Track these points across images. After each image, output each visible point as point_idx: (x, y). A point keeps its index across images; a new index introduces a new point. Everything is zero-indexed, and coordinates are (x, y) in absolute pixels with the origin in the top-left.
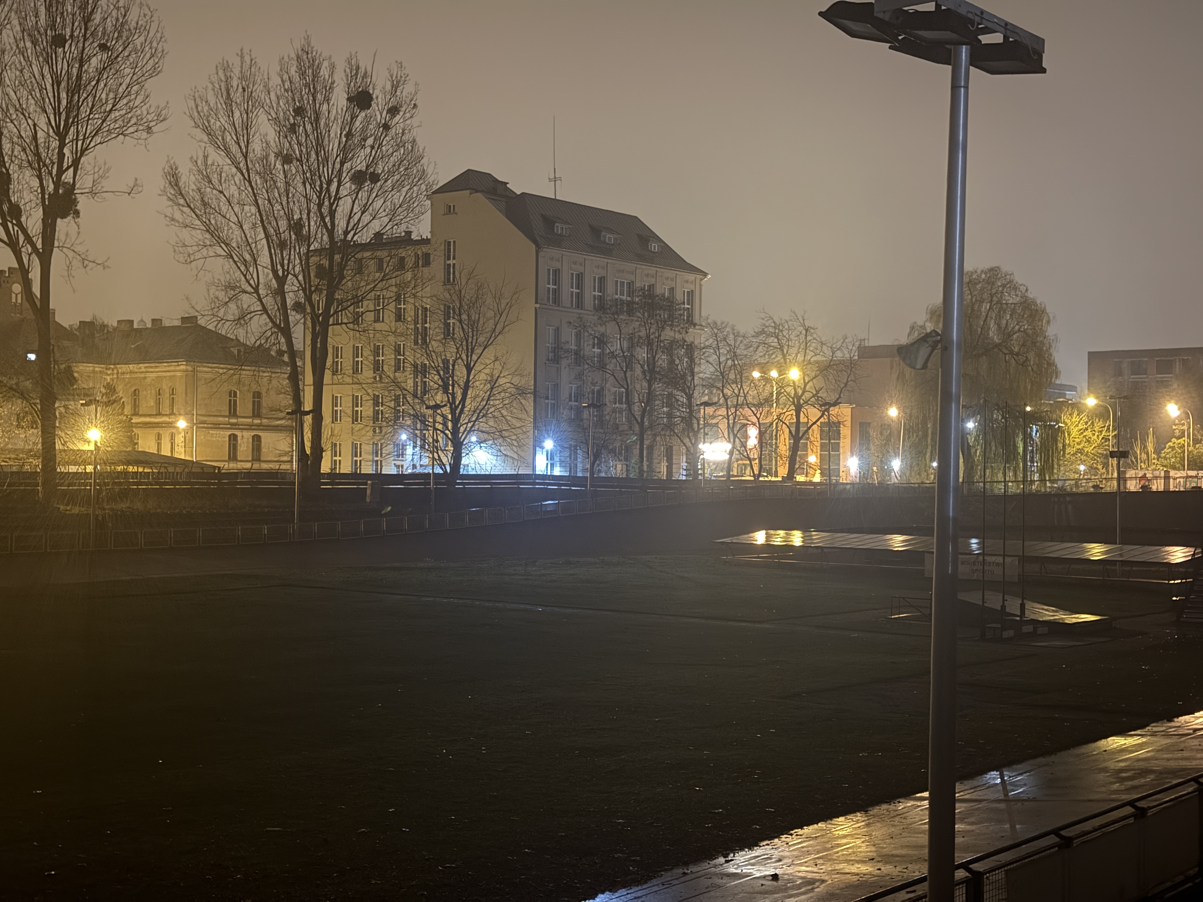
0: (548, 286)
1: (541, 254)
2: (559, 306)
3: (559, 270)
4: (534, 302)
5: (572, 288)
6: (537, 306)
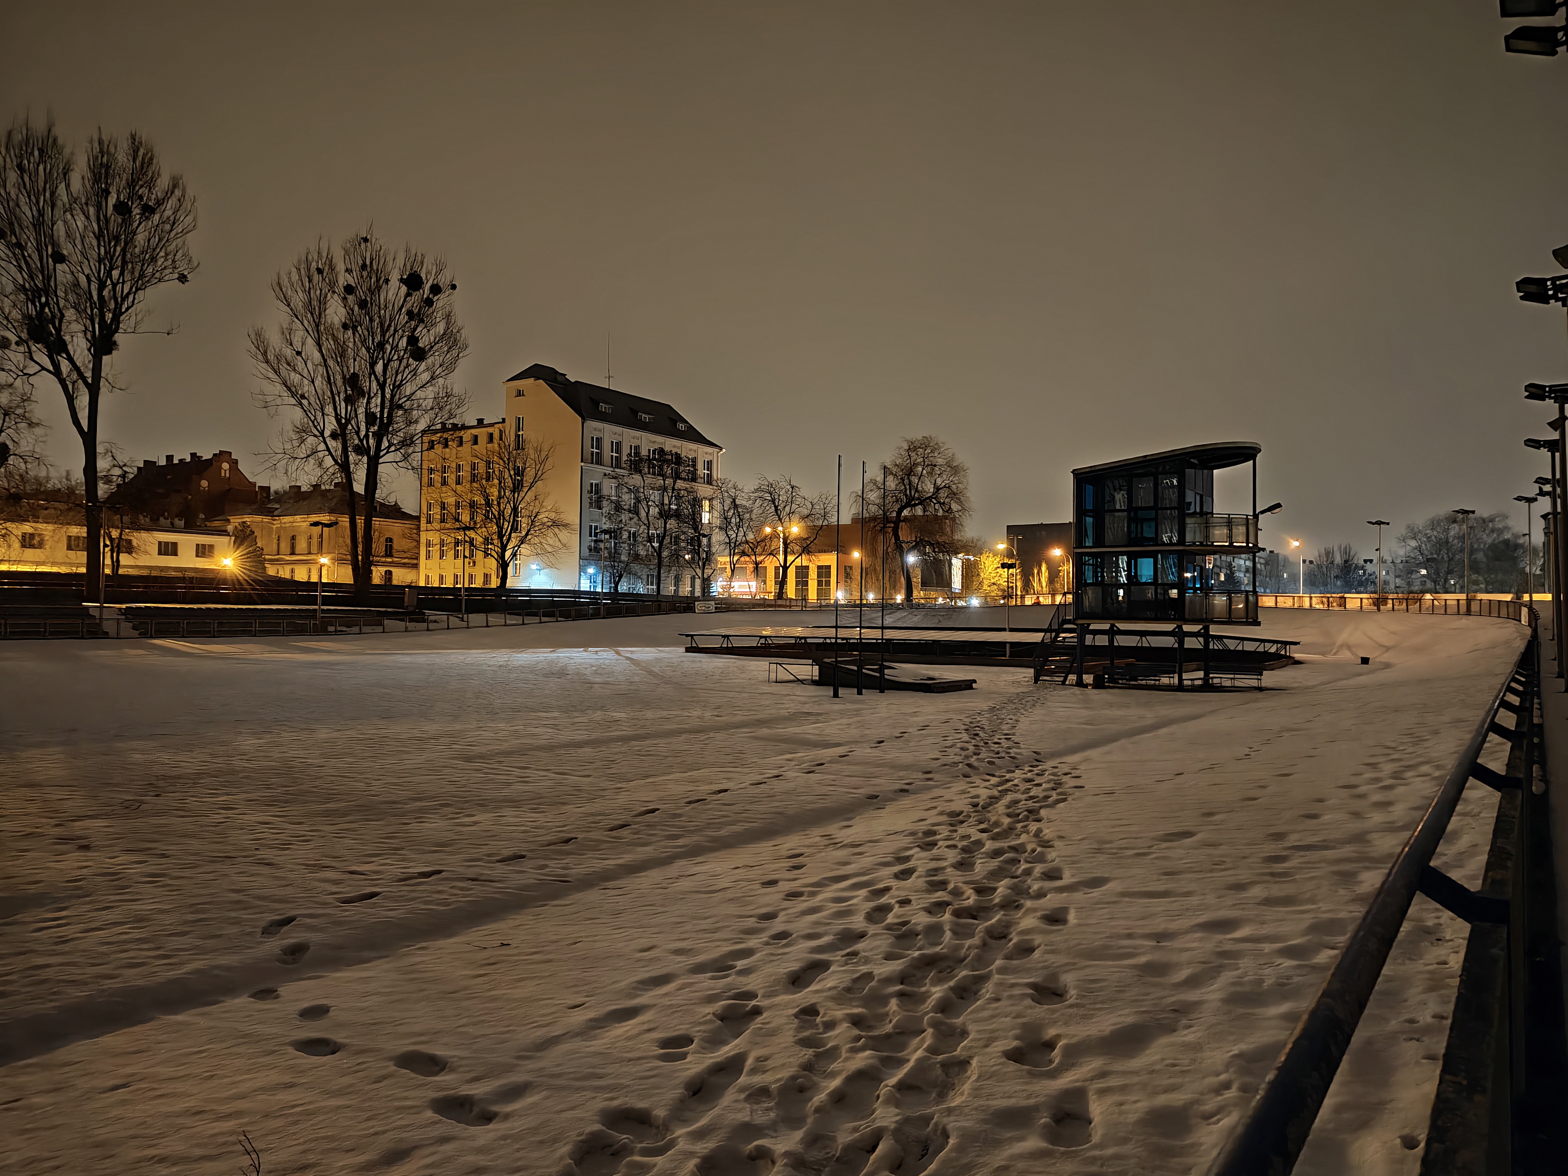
0: (592, 450)
1: (585, 425)
2: (601, 465)
3: (601, 438)
4: (580, 461)
5: (613, 453)
6: (582, 464)
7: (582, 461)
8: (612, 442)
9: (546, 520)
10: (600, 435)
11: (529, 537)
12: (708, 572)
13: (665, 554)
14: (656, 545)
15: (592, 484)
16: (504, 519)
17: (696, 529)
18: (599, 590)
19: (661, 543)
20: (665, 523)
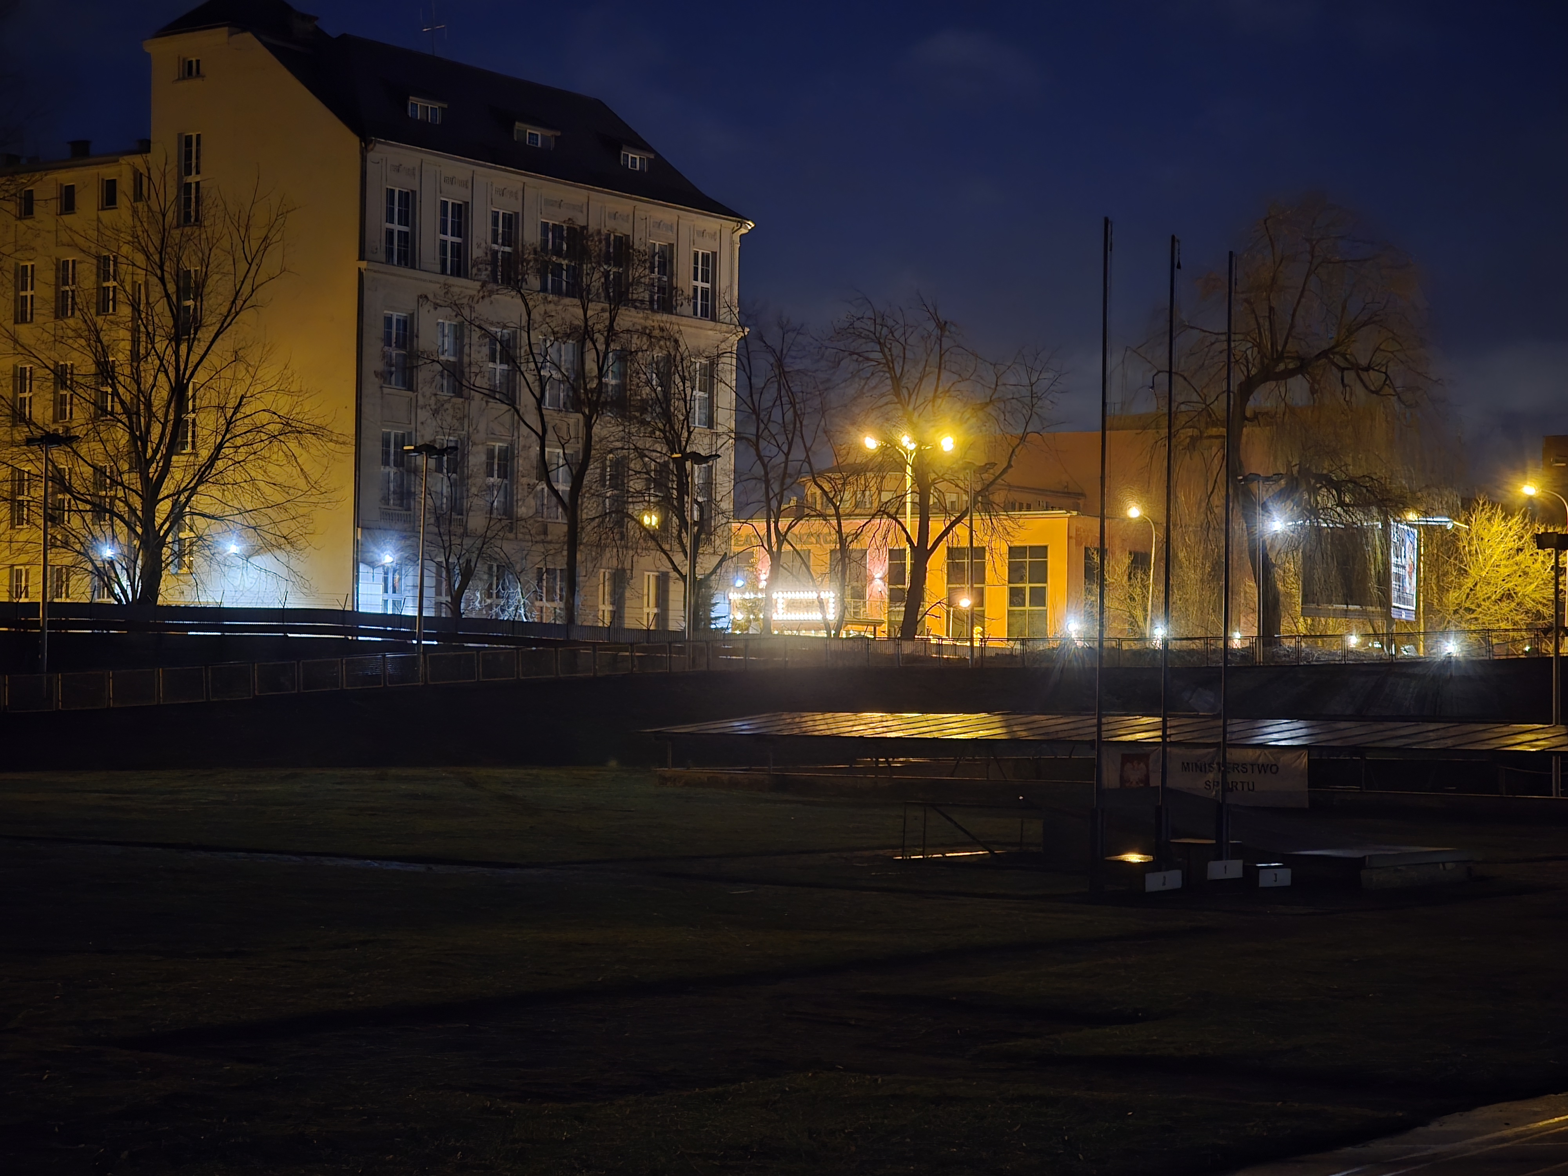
0: (389, 226)
1: (371, 156)
2: (413, 267)
3: (414, 192)
4: (356, 255)
5: (445, 233)
6: (363, 265)
7: (362, 258)
8: (445, 204)
9: (265, 417)
10: (411, 184)
11: (220, 464)
12: (706, 563)
13: (589, 509)
14: (563, 487)
15: (388, 320)
16: (151, 414)
17: (673, 442)
18: (410, 610)
19: (577, 481)
20: (589, 427)
